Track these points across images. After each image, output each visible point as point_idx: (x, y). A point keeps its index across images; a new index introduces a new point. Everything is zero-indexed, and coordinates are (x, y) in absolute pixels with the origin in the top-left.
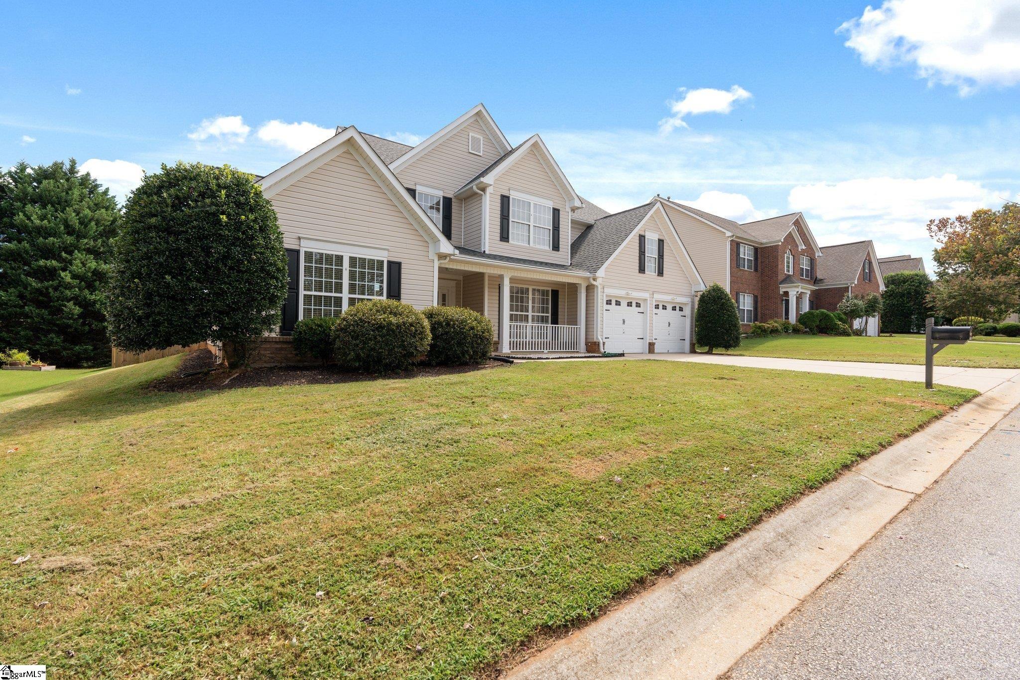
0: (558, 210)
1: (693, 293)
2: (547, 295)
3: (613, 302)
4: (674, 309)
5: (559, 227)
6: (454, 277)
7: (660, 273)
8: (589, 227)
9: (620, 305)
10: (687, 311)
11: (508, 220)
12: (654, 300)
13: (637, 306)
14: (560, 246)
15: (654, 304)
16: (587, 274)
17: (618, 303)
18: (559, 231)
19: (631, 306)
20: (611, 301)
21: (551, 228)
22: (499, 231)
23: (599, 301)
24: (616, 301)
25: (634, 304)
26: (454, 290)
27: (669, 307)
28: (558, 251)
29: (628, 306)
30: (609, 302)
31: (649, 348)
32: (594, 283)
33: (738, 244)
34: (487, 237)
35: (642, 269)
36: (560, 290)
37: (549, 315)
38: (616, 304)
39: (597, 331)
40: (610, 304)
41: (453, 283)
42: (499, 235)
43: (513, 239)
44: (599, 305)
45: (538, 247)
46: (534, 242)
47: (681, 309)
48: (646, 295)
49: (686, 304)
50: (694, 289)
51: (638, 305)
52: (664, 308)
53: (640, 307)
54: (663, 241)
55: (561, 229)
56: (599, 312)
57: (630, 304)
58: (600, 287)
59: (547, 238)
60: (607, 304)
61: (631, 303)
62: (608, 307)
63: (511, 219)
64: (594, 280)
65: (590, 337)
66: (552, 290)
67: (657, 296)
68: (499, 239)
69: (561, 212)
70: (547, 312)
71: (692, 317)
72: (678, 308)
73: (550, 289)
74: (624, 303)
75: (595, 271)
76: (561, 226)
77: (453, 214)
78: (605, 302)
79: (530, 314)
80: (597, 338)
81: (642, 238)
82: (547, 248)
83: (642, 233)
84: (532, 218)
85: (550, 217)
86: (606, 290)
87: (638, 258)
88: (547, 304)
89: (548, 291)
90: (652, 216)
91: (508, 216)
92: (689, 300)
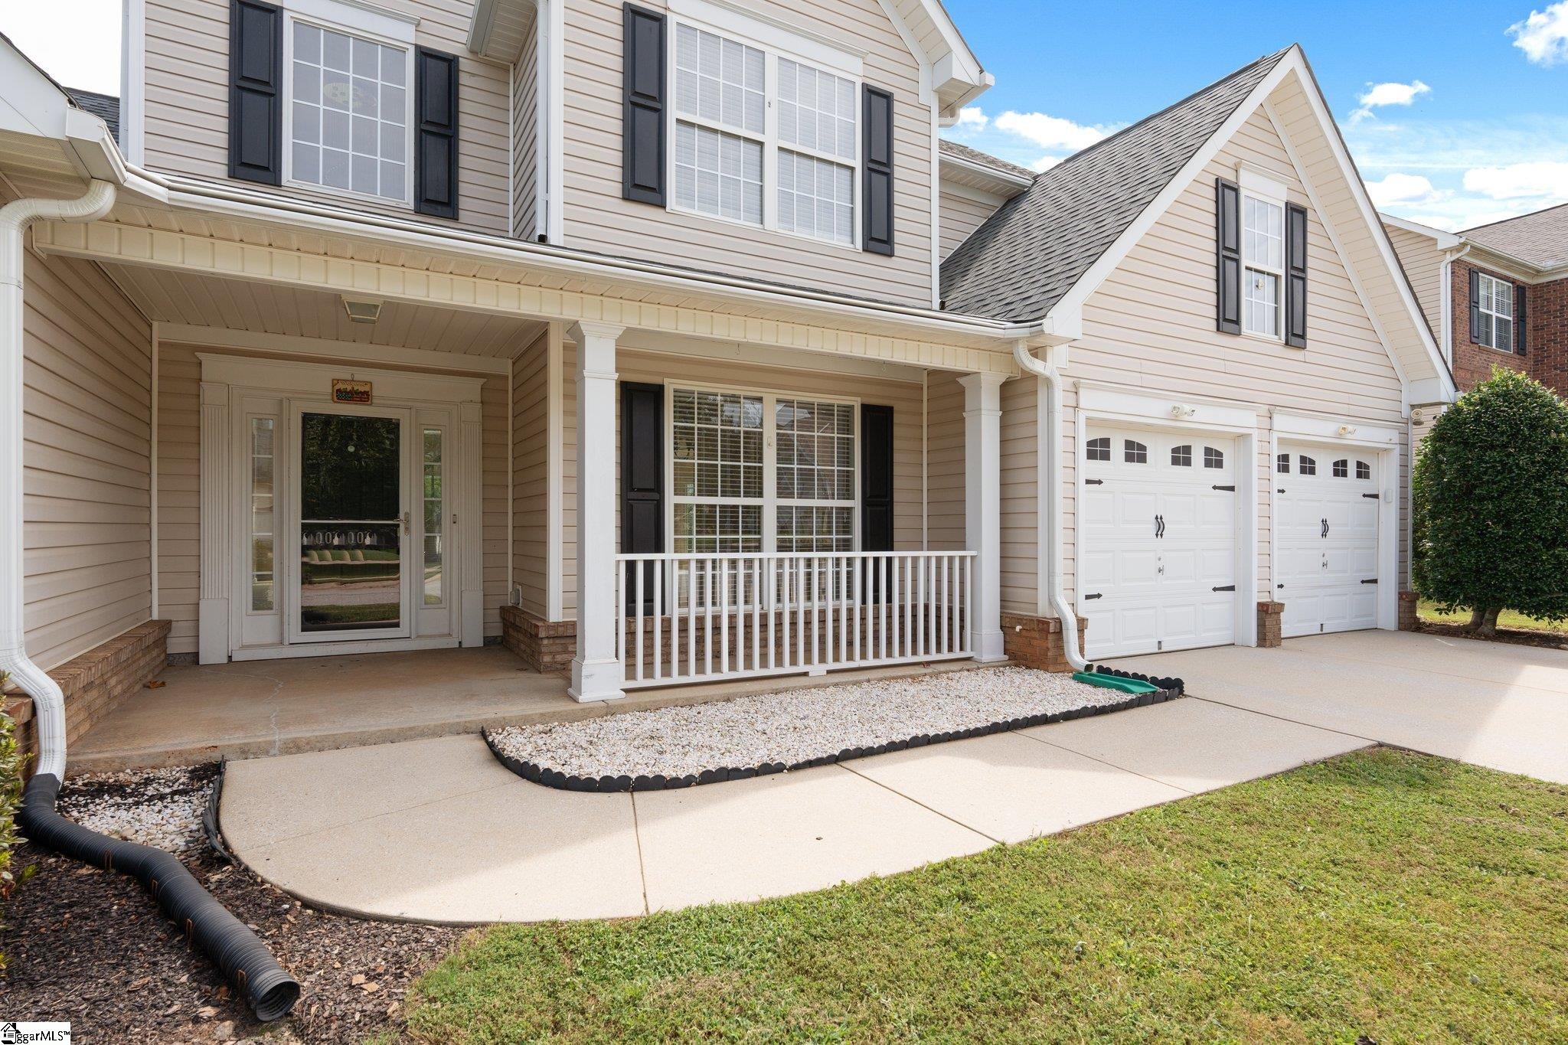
0: (888, 97)
1: (1406, 411)
2: (847, 427)
3: (1117, 450)
4: (1340, 469)
5: (889, 163)
6: (471, 363)
7: (1295, 335)
8: (1013, 197)
9: (1142, 459)
10: (1387, 477)
11: (660, 113)
12: (1275, 436)
13: (1208, 464)
14: (898, 237)
15: (1276, 452)
16: (1006, 330)
17: (1136, 453)
18: (889, 177)
19: (1187, 462)
20: (1105, 442)
21: (857, 163)
22: (617, 158)
23: (1060, 444)
24: (1129, 444)
25: (1198, 456)
26: (474, 413)
27: (1324, 465)
28: (890, 254)
29: (1175, 461)
30: (1098, 450)
31: (1261, 625)
32: (1036, 366)
33: (1473, 273)
34: (557, 179)
35: (1228, 319)
36: (898, 407)
37: (856, 504)
38: (1129, 458)
39: (1051, 574)
40: (1106, 456)
41: (472, 389)
42: (617, 174)
43: (686, 196)
44: (1060, 459)
45: (800, 233)
46: (785, 216)
47: (1363, 471)
48: (1245, 420)
49: (1377, 452)
50: (1409, 397)
51: (1214, 459)
52: (1308, 467)
53: (1219, 464)
54: (1302, 212)
55: (898, 172)
56: (1060, 490)
57: (1181, 456)
58: (1060, 385)
59: (839, 201)
60: (1091, 455)
61: (1187, 449)
62: (1097, 469)
63: (673, 112)
64: (1036, 352)
65: (1019, 594)
66: (865, 408)
67: (1285, 424)
68: (617, 189)
69: (897, 107)
70: (848, 494)
71: (1403, 498)
72: (1352, 469)
73: (856, 403)
74: (1159, 452)
75: (1038, 315)
76: (897, 159)
77: (464, 120)
78: (1083, 450)
79: (770, 502)
80: (1051, 602)
81: (1225, 193)
82: (841, 241)
83: (1228, 176)
84: (771, 114)
85: (851, 116)
86: (1087, 398)
87: (1212, 273)
88: (847, 460)
89: (847, 411)
90: (1260, 111)
91: (661, 96)
92: (1395, 436)
